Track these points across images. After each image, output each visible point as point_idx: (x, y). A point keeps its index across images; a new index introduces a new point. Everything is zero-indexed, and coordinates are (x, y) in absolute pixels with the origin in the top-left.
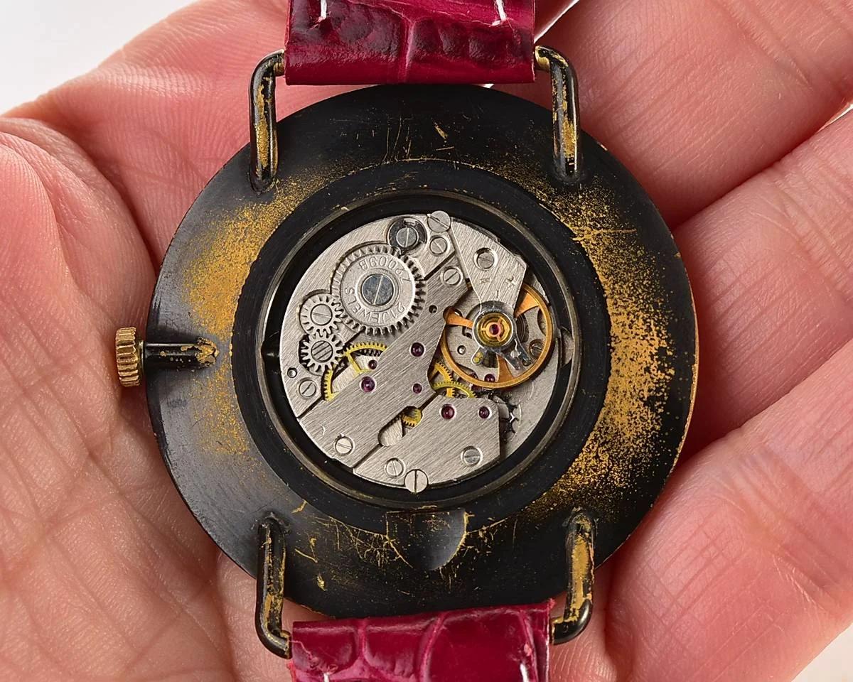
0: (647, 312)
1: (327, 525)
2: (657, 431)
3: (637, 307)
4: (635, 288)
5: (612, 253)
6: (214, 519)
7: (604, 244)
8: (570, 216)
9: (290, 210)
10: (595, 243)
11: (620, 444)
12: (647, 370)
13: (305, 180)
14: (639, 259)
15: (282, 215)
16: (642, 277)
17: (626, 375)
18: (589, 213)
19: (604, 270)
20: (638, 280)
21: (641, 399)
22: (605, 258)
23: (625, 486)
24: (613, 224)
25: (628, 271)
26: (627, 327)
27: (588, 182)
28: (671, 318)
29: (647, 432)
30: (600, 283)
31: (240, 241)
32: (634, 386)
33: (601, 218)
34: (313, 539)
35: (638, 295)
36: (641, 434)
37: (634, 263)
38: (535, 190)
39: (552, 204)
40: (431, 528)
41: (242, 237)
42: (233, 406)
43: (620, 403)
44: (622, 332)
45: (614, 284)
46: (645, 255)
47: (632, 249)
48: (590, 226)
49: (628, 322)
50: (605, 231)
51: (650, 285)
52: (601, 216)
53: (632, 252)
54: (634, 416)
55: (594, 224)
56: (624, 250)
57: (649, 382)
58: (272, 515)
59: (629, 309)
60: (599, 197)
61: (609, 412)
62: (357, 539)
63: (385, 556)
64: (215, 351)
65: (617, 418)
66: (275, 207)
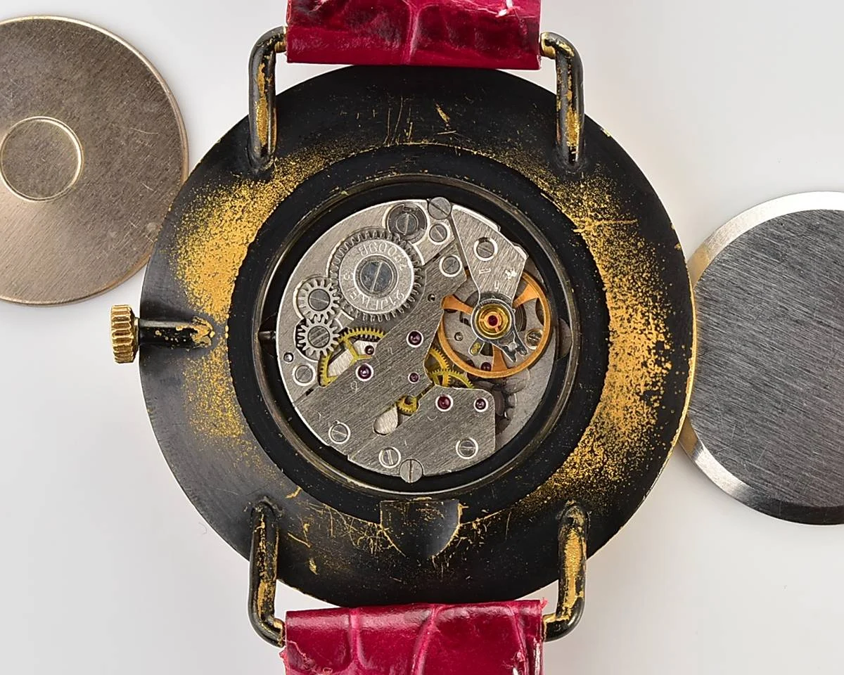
0: (646, 306)
1: (321, 512)
2: (653, 425)
3: (636, 300)
4: (634, 281)
5: (612, 245)
6: (207, 499)
7: (604, 235)
8: (571, 206)
9: (289, 191)
10: (595, 234)
11: (616, 439)
12: (644, 364)
13: (304, 160)
14: (639, 251)
15: (280, 196)
16: (641, 270)
17: (623, 370)
18: (590, 203)
19: (604, 263)
20: (638, 273)
21: (638, 394)
22: (605, 251)
23: (620, 479)
24: (614, 214)
25: (627, 264)
26: (626, 321)
27: (590, 170)
28: (670, 312)
29: (643, 426)
30: (600, 276)
31: (237, 220)
32: (631, 381)
33: (602, 209)
34: (306, 525)
35: (637, 288)
36: (637, 429)
37: (634, 255)
38: (537, 179)
39: (553, 193)
40: (424, 517)
41: (239, 216)
42: (228, 389)
43: (617, 398)
44: (621, 326)
45: (613, 277)
46: (645, 247)
47: (632, 241)
48: (591, 216)
49: (627, 316)
50: (606, 222)
51: (650, 278)
52: (602, 206)
53: (633, 244)
54: (630, 410)
55: (596, 215)
56: (624, 242)
57: (646, 376)
58: (265, 499)
59: (627, 303)
60: (601, 187)
61: (605, 407)
62: (351, 527)
63: (378, 545)
64: (210, 332)
65: (613, 413)
66: (274, 187)
